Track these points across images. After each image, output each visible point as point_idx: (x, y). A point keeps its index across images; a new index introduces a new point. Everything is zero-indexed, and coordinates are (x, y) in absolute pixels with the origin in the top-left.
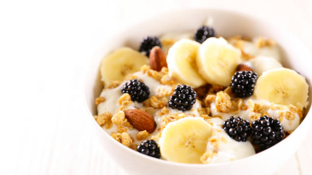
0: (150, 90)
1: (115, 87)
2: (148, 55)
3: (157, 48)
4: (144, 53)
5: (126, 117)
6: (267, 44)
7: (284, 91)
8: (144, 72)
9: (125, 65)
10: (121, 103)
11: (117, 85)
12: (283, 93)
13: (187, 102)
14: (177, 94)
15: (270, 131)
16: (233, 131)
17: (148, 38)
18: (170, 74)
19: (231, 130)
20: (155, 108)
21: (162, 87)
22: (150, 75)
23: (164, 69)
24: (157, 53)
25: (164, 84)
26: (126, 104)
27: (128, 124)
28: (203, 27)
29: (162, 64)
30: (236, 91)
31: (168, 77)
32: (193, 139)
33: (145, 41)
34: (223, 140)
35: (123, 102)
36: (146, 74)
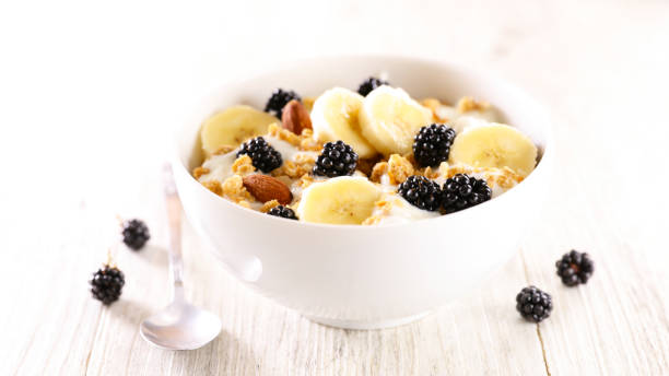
0: (283, 157)
1: (225, 153)
2: (279, 116)
3: (294, 102)
4: (273, 113)
5: (245, 185)
6: (475, 108)
7: (498, 154)
8: (274, 134)
9: (242, 130)
10: (236, 170)
11: (230, 150)
12: (497, 157)
13: (342, 165)
14: (326, 152)
15: (469, 191)
16: (413, 194)
17: (280, 91)
18: (316, 136)
19: (409, 193)
20: (291, 178)
21: (302, 154)
22: (283, 137)
23: (305, 132)
24: (295, 109)
25: (306, 150)
26: (245, 170)
27: (248, 194)
28: (371, 80)
29: (302, 124)
30: (422, 153)
31: (313, 141)
32: (352, 205)
33: (274, 95)
34: (397, 203)
35: (239, 168)
36: (277, 137)
